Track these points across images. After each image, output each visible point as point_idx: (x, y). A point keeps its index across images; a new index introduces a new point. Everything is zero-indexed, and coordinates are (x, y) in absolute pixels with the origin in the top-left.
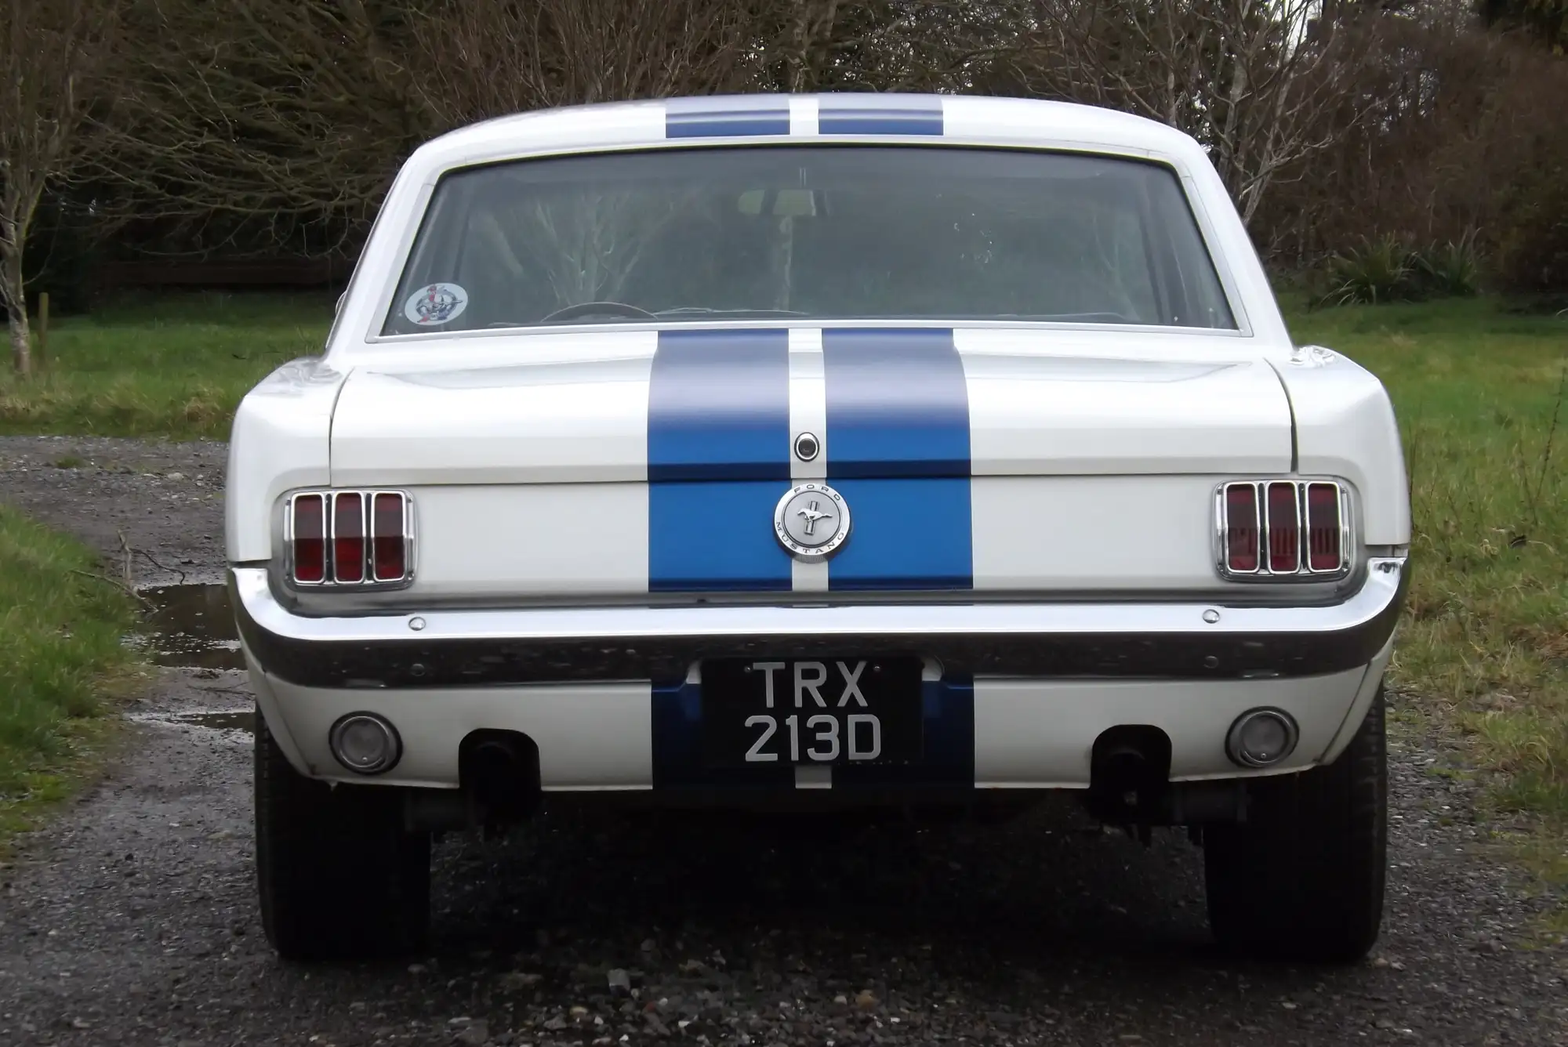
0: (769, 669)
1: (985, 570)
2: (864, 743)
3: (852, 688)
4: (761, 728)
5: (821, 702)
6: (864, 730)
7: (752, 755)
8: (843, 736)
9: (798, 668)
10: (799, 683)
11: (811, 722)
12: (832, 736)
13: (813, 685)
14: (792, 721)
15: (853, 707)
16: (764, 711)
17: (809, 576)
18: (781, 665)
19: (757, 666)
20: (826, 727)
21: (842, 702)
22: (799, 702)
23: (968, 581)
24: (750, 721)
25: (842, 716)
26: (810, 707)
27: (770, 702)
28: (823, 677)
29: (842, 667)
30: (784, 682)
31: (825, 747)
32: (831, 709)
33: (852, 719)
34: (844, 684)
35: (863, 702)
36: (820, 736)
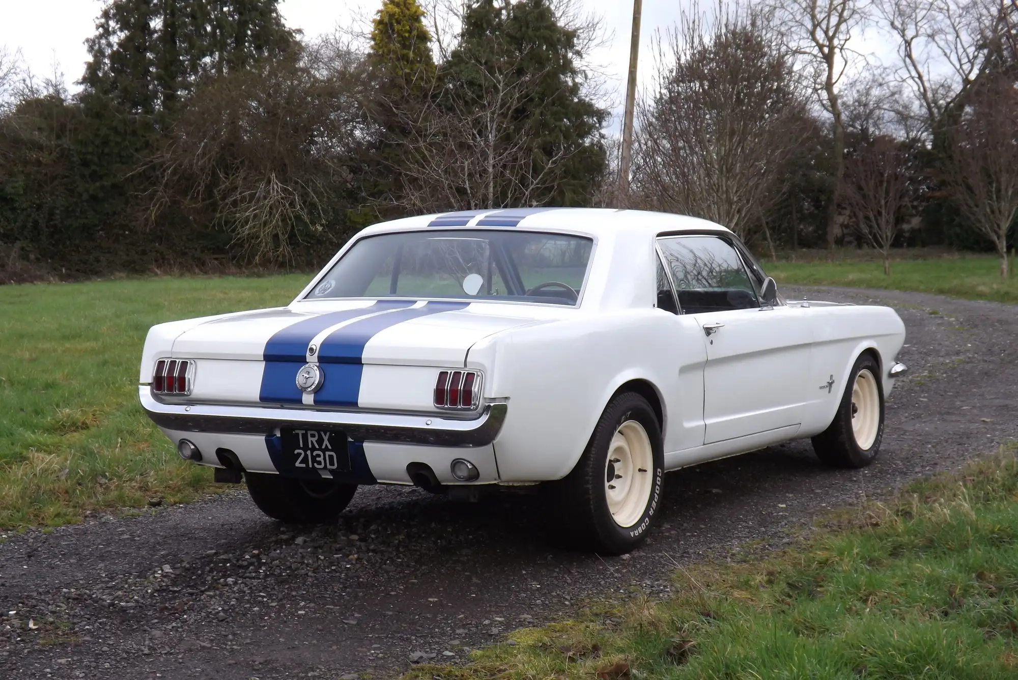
0: (300, 432)
2: (332, 463)
3: (326, 442)
4: (300, 454)
5: (317, 447)
6: (331, 457)
7: (297, 464)
8: (325, 459)
9: (309, 433)
10: (310, 439)
11: (314, 454)
12: (321, 459)
13: (314, 440)
14: (309, 452)
15: (327, 449)
16: (300, 448)
17: (308, 399)
18: (304, 432)
19: (297, 431)
20: (319, 456)
21: (323, 447)
22: (310, 446)
23: (356, 404)
24: (296, 452)
25: (324, 451)
26: (313, 449)
27: (302, 446)
28: (316, 438)
29: (322, 434)
30: (305, 437)
31: (319, 463)
32: (320, 449)
33: (327, 453)
34: (323, 440)
35: (330, 448)
36: (318, 459)
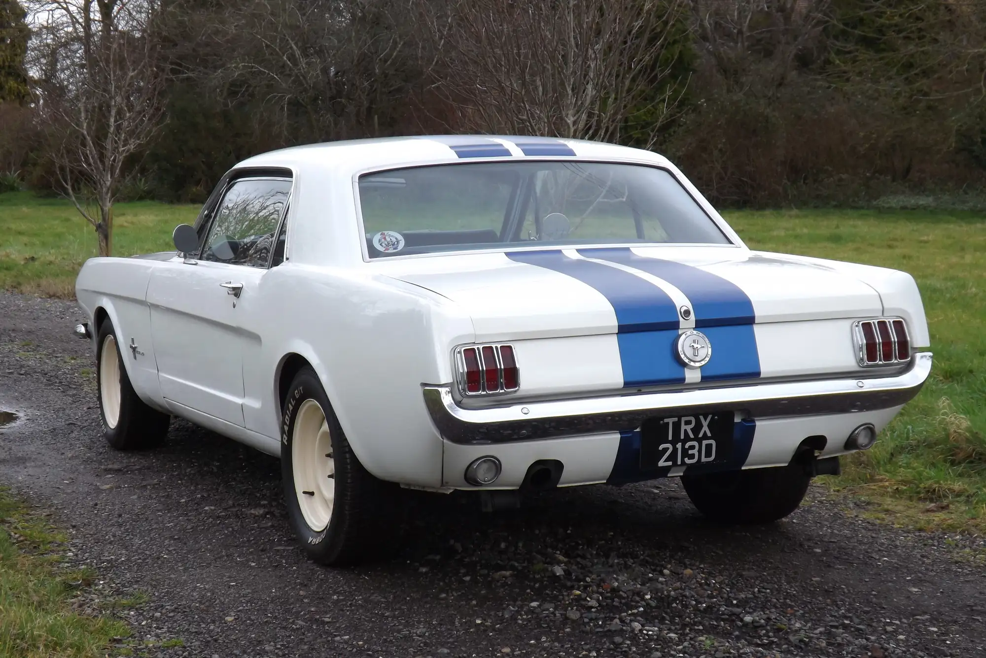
0: (670, 421)
1: (766, 368)
2: (708, 454)
3: (705, 428)
4: (666, 450)
5: (692, 436)
6: (709, 447)
7: (661, 463)
8: (700, 451)
9: (684, 419)
10: (683, 427)
11: (687, 446)
12: (695, 452)
13: (689, 428)
14: (679, 446)
15: (705, 437)
16: (667, 442)
17: (692, 376)
18: (676, 419)
19: (666, 420)
20: (692, 447)
21: (701, 435)
22: (682, 437)
23: (759, 374)
24: (661, 448)
25: (700, 441)
26: (687, 439)
27: (670, 438)
28: (692, 426)
29: (701, 417)
30: (677, 426)
31: (692, 457)
32: (696, 439)
33: (705, 442)
34: (702, 426)
35: (709, 434)
36: (690, 452)
